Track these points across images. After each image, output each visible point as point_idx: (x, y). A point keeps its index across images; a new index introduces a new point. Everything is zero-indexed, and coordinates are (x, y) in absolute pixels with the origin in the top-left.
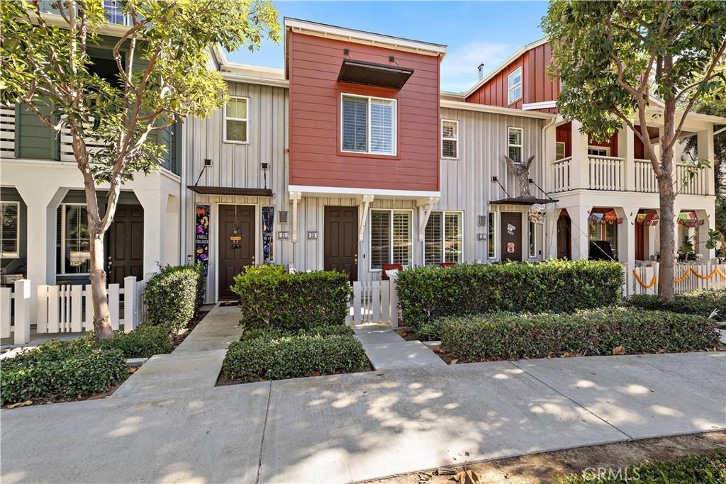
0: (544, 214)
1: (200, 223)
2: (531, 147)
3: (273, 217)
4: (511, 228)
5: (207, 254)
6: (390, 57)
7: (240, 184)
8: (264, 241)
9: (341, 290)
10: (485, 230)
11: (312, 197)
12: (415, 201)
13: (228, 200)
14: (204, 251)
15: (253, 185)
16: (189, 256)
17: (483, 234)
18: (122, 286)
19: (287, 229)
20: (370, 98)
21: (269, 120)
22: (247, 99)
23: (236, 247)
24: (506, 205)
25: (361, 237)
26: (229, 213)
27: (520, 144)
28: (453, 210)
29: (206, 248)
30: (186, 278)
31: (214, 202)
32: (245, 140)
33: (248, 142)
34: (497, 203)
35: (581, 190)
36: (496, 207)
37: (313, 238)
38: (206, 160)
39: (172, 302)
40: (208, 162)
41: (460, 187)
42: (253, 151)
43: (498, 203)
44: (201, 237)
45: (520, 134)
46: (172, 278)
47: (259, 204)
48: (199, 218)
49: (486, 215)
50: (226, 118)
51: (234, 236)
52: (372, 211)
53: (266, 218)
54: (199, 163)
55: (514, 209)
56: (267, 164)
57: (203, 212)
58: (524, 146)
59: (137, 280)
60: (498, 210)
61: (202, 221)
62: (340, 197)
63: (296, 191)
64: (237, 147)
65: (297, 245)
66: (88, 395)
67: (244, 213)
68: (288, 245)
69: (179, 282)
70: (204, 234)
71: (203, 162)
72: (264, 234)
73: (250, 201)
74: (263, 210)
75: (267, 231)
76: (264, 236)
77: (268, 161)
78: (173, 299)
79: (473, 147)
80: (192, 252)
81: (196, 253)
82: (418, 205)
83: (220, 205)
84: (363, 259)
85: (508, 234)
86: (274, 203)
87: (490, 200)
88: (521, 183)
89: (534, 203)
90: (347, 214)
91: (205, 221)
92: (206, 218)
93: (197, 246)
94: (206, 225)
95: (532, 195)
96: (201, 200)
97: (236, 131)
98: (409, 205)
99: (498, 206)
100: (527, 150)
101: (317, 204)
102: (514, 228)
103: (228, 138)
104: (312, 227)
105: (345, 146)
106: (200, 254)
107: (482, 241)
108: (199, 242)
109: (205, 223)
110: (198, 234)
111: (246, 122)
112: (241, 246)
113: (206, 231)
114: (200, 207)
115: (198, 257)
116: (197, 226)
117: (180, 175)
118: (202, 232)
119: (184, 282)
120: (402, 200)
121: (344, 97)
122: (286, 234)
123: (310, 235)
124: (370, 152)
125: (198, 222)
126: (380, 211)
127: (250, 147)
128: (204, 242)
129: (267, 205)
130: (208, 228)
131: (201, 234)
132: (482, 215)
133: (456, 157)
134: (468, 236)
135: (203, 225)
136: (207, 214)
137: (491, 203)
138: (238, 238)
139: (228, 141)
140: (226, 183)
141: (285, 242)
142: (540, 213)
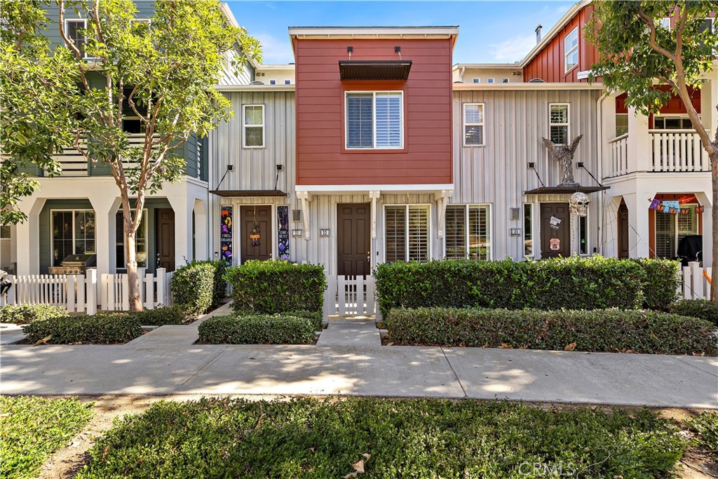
0: (587, 203)
1: (224, 224)
2: (581, 124)
3: (287, 216)
4: (554, 221)
5: (231, 251)
6: (395, 48)
7: (258, 187)
8: (279, 239)
9: (314, 280)
10: (521, 224)
11: (324, 195)
12: (434, 194)
13: (248, 201)
14: (229, 248)
15: (270, 186)
16: (216, 253)
17: (516, 229)
18: (155, 276)
19: (300, 227)
20: (374, 92)
21: (283, 123)
22: (263, 106)
23: (255, 245)
24: (547, 195)
25: (373, 234)
26: (249, 213)
27: (567, 122)
28: (479, 203)
29: (230, 246)
30: (203, 270)
31: (236, 204)
32: (262, 145)
33: (264, 146)
34: (534, 192)
35: (637, 174)
36: (533, 198)
37: (324, 236)
38: (228, 166)
39: (191, 291)
40: (230, 168)
41: (486, 176)
42: (269, 154)
43: (536, 193)
44: (226, 236)
45: (567, 109)
46: (193, 270)
47: (274, 203)
48: (223, 218)
49: (520, 206)
50: (245, 126)
51: (254, 234)
52: (386, 207)
53: (281, 217)
54: (223, 168)
55: (557, 199)
56: (281, 166)
57: (227, 213)
58: (571, 124)
59: (167, 272)
60: (537, 201)
61: (226, 221)
62: (352, 195)
63: (302, 191)
64: (255, 152)
65: (310, 242)
66: (112, 342)
67: (262, 213)
68: (302, 243)
69: (197, 273)
70: (229, 233)
71: (226, 168)
72: (279, 232)
73: (266, 201)
74: (278, 209)
75: (282, 229)
76: (279, 234)
77: (282, 163)
78: (192, 288)
79: (503, 131)
80: (218, 249)
81: (222, 250)
82: (436, 199)
83: (241, 206)
84: (377, 257)
85: (552, 228)
86: (289, 202)
87: (525, 189)
88: (562, 168)
89: (575, 192)
90: (360, 211)
91: (228, 221)
92: (229, 218)
93: (223, 244)
94: (229, 225)
95: (576, 182)
96: (225, 202)
97: (254, 137)
98: (426, 199)
99: (537, 196)
100: (576, 127)
101: (329, 201)
102: (559, 221)
103: (247, 144)
104: (324, 225)
105: (350, 144)
106: (225, 251)
107: (515, 238)
108: (224, 240)
109: (228, 223)
110: (223, 233)
111: (262, 128)
112: (260, 244)
113: (230, 230)
114: (224, 209)
115: (223, 253)
116: (222, 226)
117: (207, 181)
118: (226, 231)
119: (200, 273)
120: (418, 195)
121: (348, 95)
122: (299, 232)
123: (323, 233)
124: (375, 147)
125: (223, 222)
126: (395, 206)
127: (266, 151)
128: (228, 240)
129: (282, 204)
130: (231, 228)
131: (225, 233)
132: (515, 207)
133: (482, 143)
134: (498, 232)
135: (227, 225)
136: (230, 215)
137: (527, 193)
138: (256, 237)
139: (247, 147)
140: (246, 187)
141: (299, 240)
142: (580, 203)
